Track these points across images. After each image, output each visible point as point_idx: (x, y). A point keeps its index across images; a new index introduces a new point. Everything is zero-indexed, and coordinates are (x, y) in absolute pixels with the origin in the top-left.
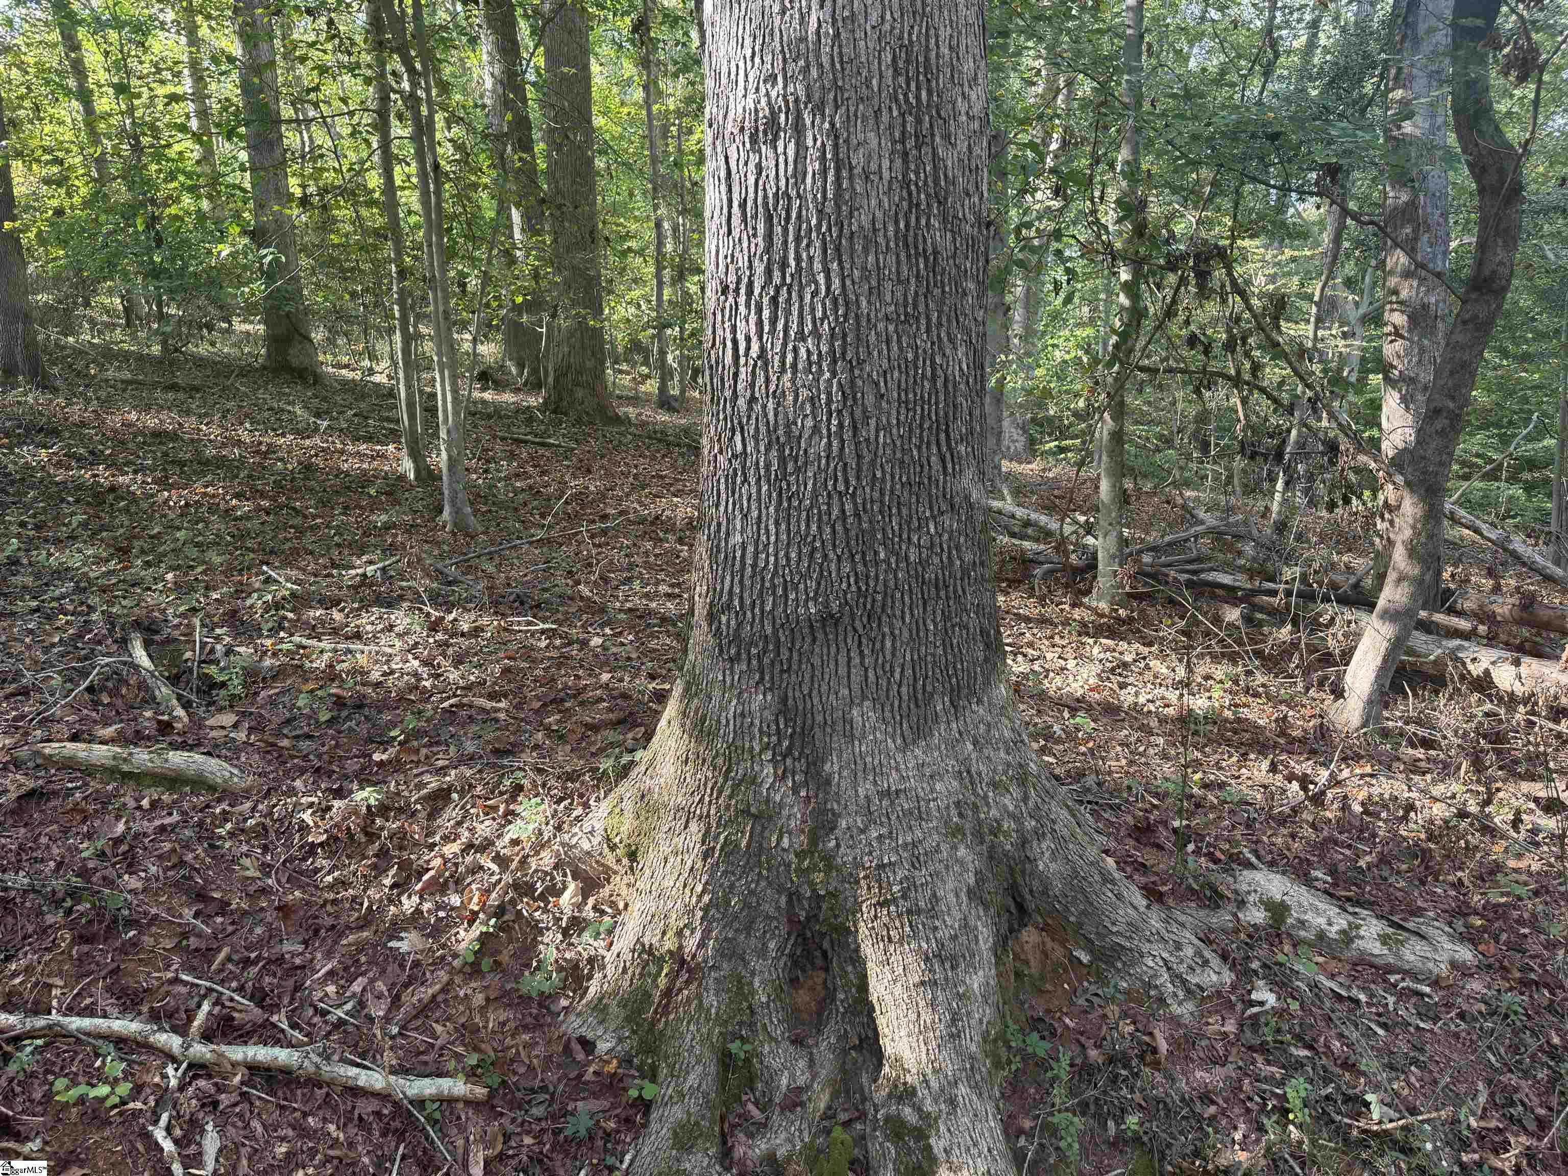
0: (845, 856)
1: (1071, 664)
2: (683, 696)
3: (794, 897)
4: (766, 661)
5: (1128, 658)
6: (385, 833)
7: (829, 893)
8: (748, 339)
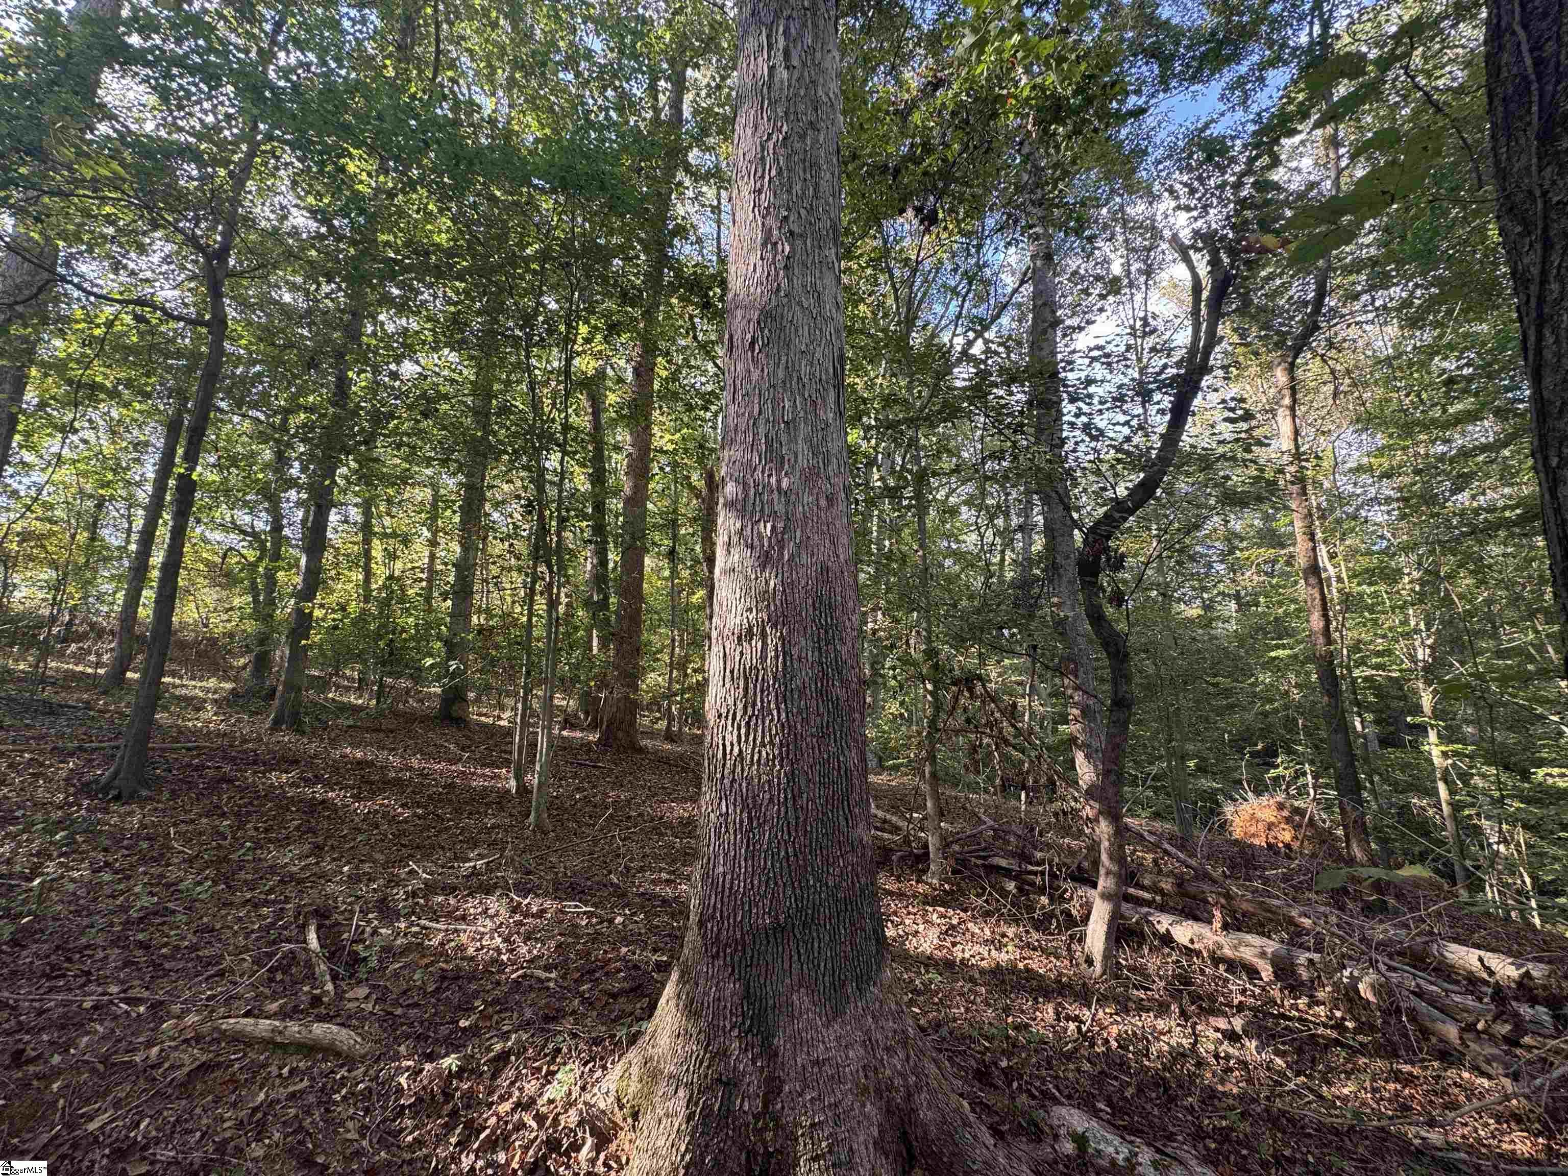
0: (788, 1118)
1: (921, 928)
2: (679, 982)
3: (751, 1154)
4: (736, 959)
5: (955, 922)
6: (458, 1094)
7: (776, 1150)
8: (732, 745)
